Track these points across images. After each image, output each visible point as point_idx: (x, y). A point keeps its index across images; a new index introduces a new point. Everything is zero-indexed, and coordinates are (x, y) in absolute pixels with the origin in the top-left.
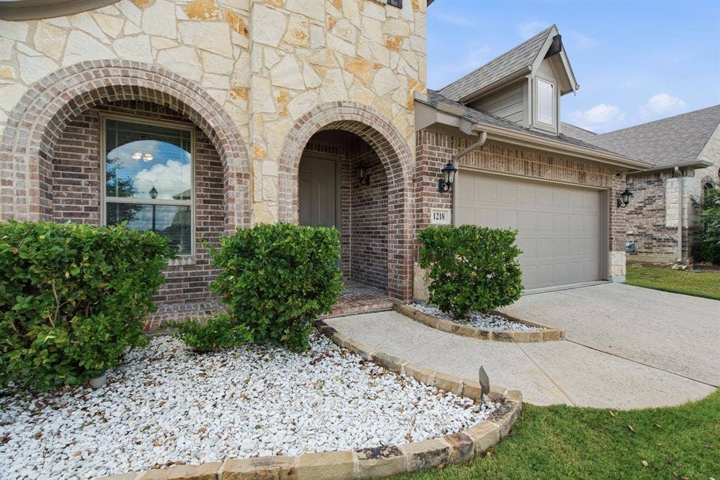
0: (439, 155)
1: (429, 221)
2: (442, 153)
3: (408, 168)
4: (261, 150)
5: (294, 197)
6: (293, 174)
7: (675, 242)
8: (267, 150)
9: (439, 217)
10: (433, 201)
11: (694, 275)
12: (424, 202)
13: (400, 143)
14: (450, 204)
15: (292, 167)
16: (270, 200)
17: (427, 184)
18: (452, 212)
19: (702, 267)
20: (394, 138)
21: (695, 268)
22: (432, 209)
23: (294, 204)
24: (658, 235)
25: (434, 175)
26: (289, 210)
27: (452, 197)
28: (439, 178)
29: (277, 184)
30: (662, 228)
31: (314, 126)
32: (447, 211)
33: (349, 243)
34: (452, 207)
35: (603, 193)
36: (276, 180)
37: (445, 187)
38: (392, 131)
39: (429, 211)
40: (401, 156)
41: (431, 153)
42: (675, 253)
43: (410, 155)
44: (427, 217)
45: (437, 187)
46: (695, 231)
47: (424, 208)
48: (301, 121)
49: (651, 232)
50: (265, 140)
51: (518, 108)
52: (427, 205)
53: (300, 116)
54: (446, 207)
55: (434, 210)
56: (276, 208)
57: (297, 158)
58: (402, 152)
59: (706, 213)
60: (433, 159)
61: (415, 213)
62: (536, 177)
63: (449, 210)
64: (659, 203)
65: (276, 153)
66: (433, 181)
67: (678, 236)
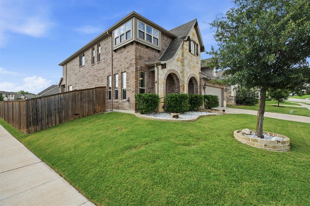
2: (203, 82)
3: (199, 84)
5: (188, 90)
6: (188, 86)
7: (233, 99)
11: (236, 106)
12: (202, 91)
16: (186, 90)
19: (238, 105)
21: (237, 105)
24: (230, 98)
25: (203, 86)
30: (230, 96)
35: (222, 89)
36: (186, 87)
37: (204, 88)
38: (197, 78)
42: (233, 102)
44: (202, 93)
46: (237, 97)
48: (189, 77)
49: (228, 97)
51: (210, 72)
57: (188, 83)
58: (198, 81)
59: (239, 93)
62: (213, 86)
64: (230, 91)
65: (186, 83)
67: (234, 98)
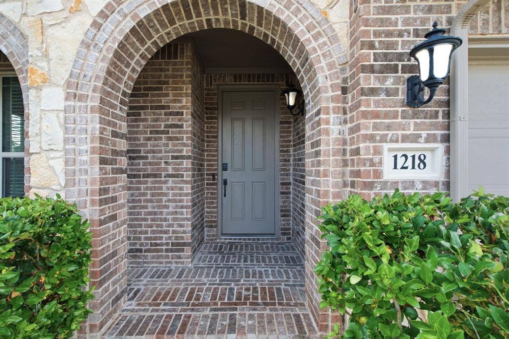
0: (406, 22)
1: (378, 174)
3: (331, 66)
4: (40, 72)
5: (92, 141)
6: (90, 104)
8: (49, 70)
9: (409, 163)
10: (389, 127)
12: (363, 132)
13: (311, 20)
14: (439, 132)
15: (90, 93)
16: (52, 150)
17: (373, 91)
18: (448, 151)
20: (297, 12)
22: (386, 146)
23: (93, 152)
25: (395, 69)
26: (85, 162)
27: (447, 115)
28: (407, 76)
29: (62, 122)
31: (128, 18)
32: (432, 150)
33: (289, 193)
34: (447, 139)
36: (62, 115)
39: (378, 152)
40: (314, 44)
41: (382, 22)
43: (334, 39)
44: (372, 164)
45: (402, 96)
47: (361, 145)
48: (103, 15)
50: (46, 55)
52: (372, 138)
53: (101, 6)
54: (430, 139)
55: (390, 150)
56: (61, 162)
57: (97, 77)
58: (316, 37)
60: (389, 34)
61: (348, 157)
63: (441, 147)
65: (62, 74)
66: (389, 83)
